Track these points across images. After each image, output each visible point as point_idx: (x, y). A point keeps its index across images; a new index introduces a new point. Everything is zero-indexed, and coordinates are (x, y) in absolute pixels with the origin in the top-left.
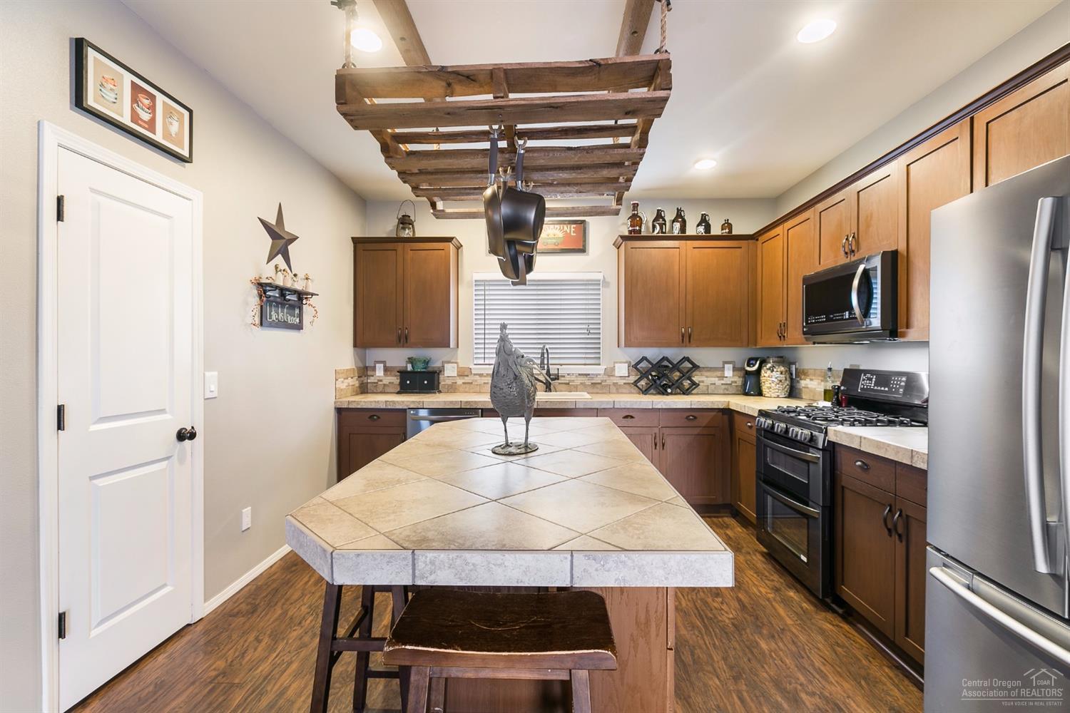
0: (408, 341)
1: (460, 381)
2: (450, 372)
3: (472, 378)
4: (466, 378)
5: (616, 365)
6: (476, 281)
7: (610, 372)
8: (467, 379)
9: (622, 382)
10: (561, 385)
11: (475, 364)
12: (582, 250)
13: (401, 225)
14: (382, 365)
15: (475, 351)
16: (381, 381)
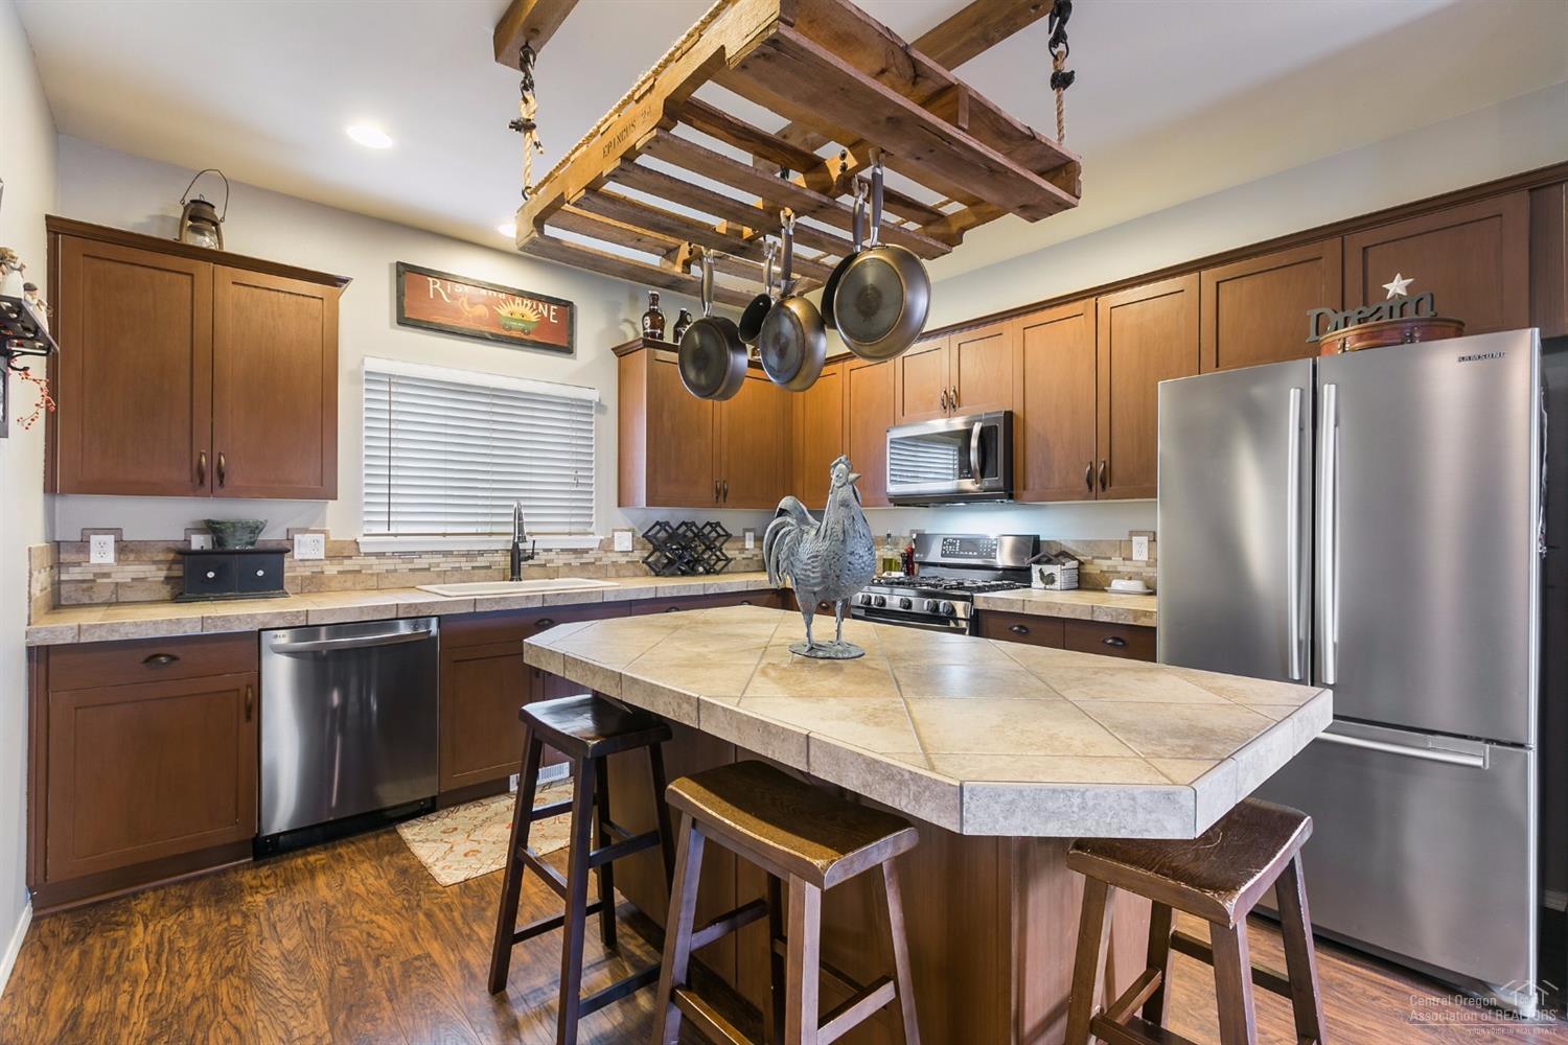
0: (225, 482)
1: (331, 569)
2: (307, 549)
3: (362, 562)
4: (346, 562)
5: (616, 534)
6: (367, 373)
7: (607, 546)
8: (348, 565)
9: (623, 560)
10: (532, 568)
11: (365, 535)
12: (567, 349)
13: (190, 223)
14: (110, 539)
15: (366, 509)
16: (107, 575)
